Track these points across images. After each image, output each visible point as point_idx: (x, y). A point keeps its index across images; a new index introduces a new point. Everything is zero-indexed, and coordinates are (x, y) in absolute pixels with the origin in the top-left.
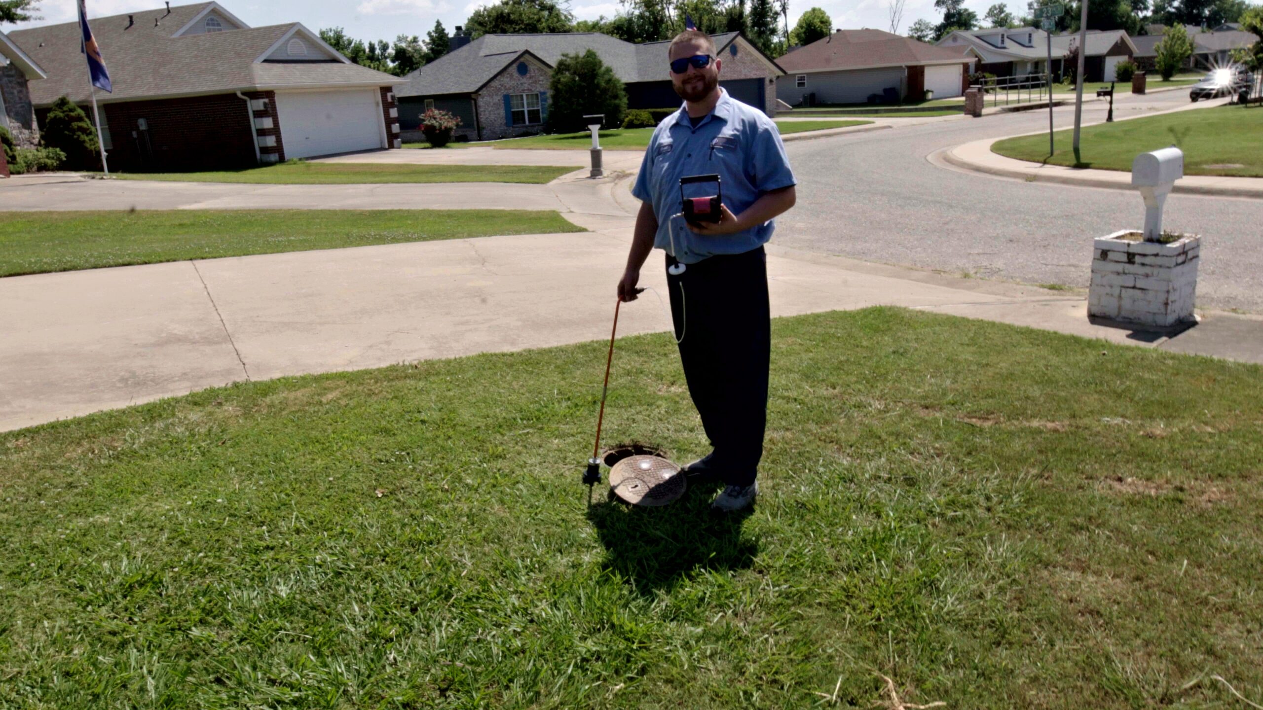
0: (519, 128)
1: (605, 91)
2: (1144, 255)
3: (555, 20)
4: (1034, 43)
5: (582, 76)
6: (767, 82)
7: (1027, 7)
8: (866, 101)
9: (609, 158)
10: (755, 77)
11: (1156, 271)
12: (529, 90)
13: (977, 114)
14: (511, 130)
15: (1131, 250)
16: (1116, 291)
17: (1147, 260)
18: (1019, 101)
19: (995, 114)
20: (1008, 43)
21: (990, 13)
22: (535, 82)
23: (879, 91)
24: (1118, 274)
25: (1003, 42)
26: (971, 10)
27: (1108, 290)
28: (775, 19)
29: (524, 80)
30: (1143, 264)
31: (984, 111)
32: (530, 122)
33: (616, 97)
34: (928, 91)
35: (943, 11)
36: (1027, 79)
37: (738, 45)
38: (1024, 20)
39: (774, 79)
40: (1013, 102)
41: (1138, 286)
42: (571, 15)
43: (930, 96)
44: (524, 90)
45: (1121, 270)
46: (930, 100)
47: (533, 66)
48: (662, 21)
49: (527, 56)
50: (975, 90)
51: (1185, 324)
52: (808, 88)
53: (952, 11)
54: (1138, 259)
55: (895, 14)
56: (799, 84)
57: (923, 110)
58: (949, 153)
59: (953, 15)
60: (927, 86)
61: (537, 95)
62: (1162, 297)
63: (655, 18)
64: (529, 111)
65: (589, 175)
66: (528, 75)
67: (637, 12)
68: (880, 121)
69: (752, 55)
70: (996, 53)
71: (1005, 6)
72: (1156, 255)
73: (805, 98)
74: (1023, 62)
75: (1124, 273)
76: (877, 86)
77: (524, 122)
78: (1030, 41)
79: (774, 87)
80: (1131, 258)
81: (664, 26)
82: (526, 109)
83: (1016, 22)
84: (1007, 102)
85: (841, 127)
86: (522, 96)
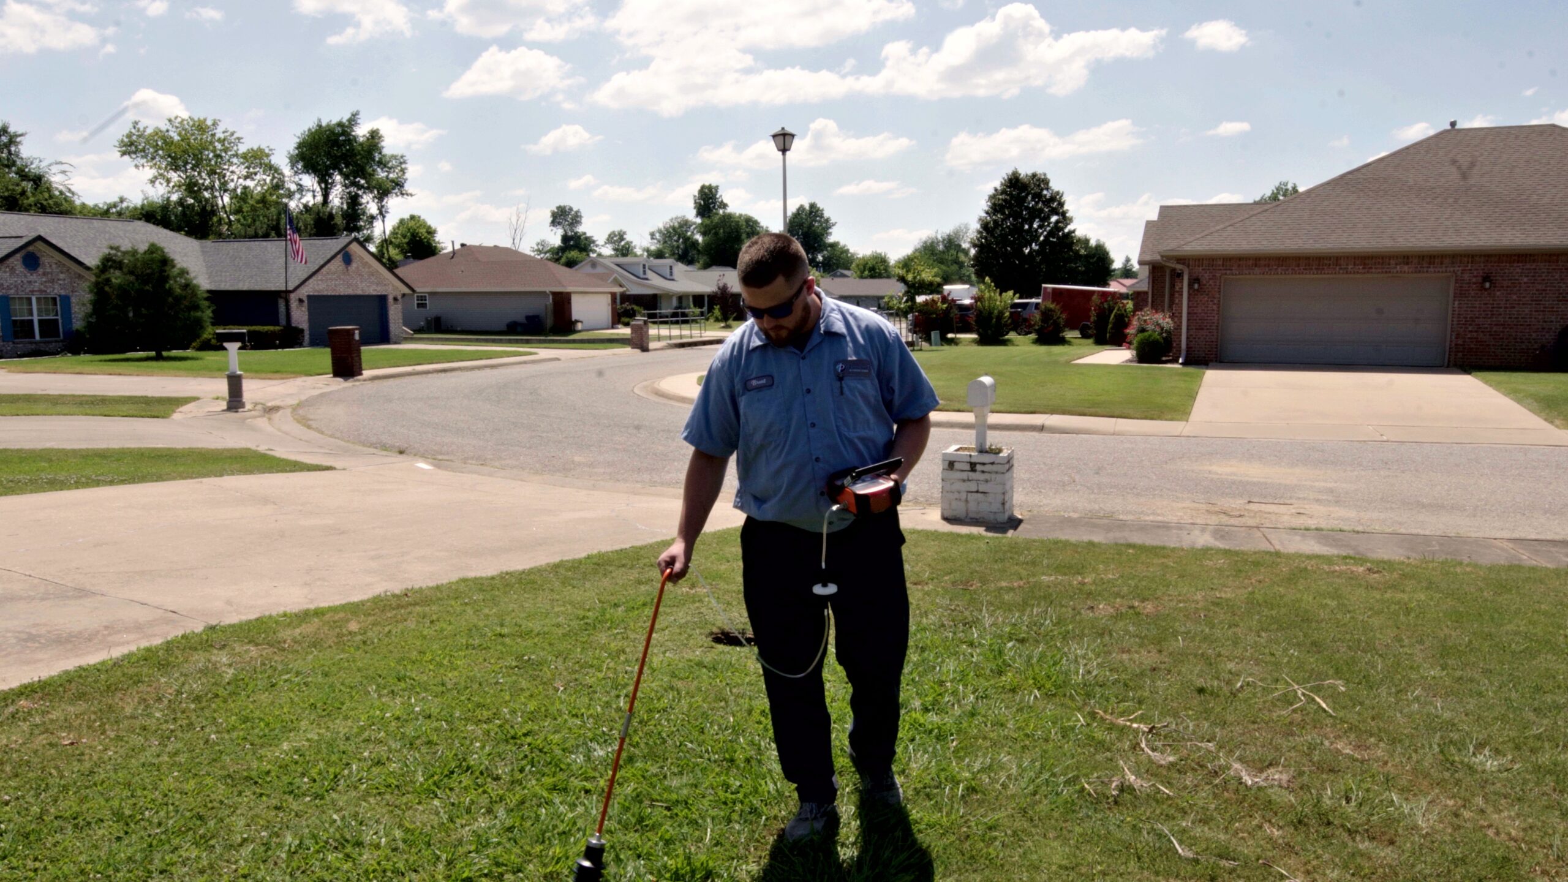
0: (22, 344)
1: (178, 299)
2: (984, 464)
3: (46, 195)
4: (675, 276)
5: (144, 279)
6: (390, 300)
7: (649, 237)
8: (504, 328)
9: (251, 389)
10: (374, 293)
11: (993, 476)
12: (41, 291)
13: (645, 349)
14: (10, 346)
15: (973, 460)
16: (963, 496)
17: (986, 468)
18: (681, 337)
19: (662, 349)
20: (650, 274)
21: (610, 239)
22: (52, 281)
23: (521, 318)
24: (964, 481)
25: (645, 272)
26: (588, 234)
27: (956, 495)
28: (371, 223)
29: (34, 277)
30: (983, 472)
31: (652, 345)
32: (41, 336)
33: (196, 307)
34: (577, 321)
35: (560, 232)
36: (675, 315)
37: (352, 253)
38: (648, 250)
39: (399, 297)
40: (676, 337)
41: (981, 490)
42: (70, 190)
43: (579, 326)
44: (32, 292)
45: (965, 478)
46: (579, 331)
47: (48, 259)
48: (213, 212)
49: (40, 245)
50: (641, 323)
51: (1015, 523)
52: (433, 309)
53: (570, 234)
54: (979, 467)
55: (517, 232)
56: (419, 305)
57: (574, 341)
58: (656, 385)
59: (571, 238)
60: (575, 316)
61: (54, 299)
62: (1000, 498)
63: (204, 209)
64: (40, 321)
65: (225, 407)
66: (41, 271)
67: (174, 197)
68: (544, 353)
69: (370, 266)
70: (639, 284)
71: (625, 233)
72: (993, 463)
73: (428, 322)
74: (669, 296)
75: (969, 480)
76: (518, 312)
77: (33, 336)
78: (671, 274)
79: (399, 306)
80: (973, 466)
81: (215, 219)
82: (36, 318)
83: (639, 251)
84: (670, 337)
85: (502, 357)
86: (29, 300)
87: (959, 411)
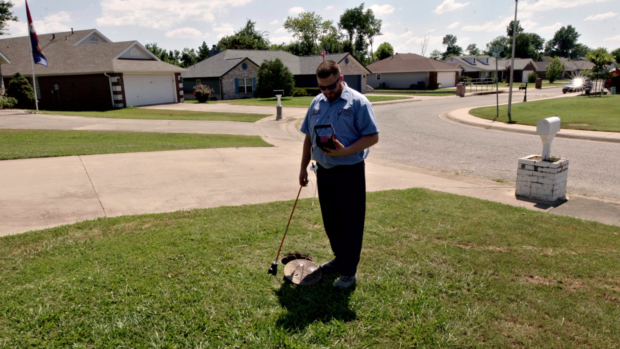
0: (242, 94)
1: (284, 78)
2: (542, 167)
3: (261, 43)
4: (489, 63)
5: (273, 71)
6: (362, 77)
7: (486, 46)
8: (409, 87)
9: (285, 111)
10: (356, 74)
11: (548, 175)
12: (247, 77)
13: (462, 96)
14: (238, 95)
15: (536, 165)
16: (529, 184)
17: (544, 170)
18: (482, 90)
19: (471, 96)
20: (477, 62)
21: (469, 48)
22: (251, 73)
23: (416, 83)
24: (530, 176)
25: (474, 62)
26: (459, 46)
27: (525, 183)
28: (367, 47)
29: (245, 72)
30: (542, 172)
31: (466, 94)
32: (247, 92)
33: (289, 81)
34: (439, 84)
35: (446, 46)
36: (486, 80)
37: (348, 59)
38: (485, 52)
39: (366, 76)
40: (479, 90)
41: (539, 182)
42: (269, 41)
43: (440, 86)
44: (245, 77)
45: (531, 174)
46: (440, 88)
47: (250, 65)
48: (312, 46)
49: (247, 60)
50: (461, 84)
51: (561, 201)
52: (382, 80)
53: (451, 46)
54: (539, 169)
55: (424, 47)
56: (378, 78)
57: (437, 93)
58: (449, 114)
59: (451, 48)
60: (439, 81)
61: (251, 79)
62: (551, 188)
63: (309, 45)
64: (247, 87)
65: (275, 119)
66: (247, 70)
67: (300, 41)
68: (416, 97)
69: (355, 64)
70: (470, 67)
71: (475, 45)
72: (548, 167)
73: (380, 85)
74: (484, 72)
75: (533, 176)
76: (415, 80)
77: (244, 92)
78: (487, 62)
79: (366, 79)
80: (536, 168)
81: (313, 48)
82: (245, 86)
83: (481, 53)
84: (476, 90)
85: (397, 99)
86: (244, 79)
87: (594, 130)
